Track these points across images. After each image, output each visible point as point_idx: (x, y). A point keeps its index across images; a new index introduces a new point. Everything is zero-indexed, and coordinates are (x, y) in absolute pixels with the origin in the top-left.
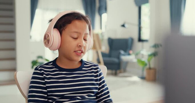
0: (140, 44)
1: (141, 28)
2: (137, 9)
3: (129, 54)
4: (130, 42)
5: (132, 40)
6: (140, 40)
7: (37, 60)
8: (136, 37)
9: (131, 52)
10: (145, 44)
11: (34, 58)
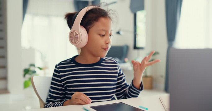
0: (136, 51)
1: (137, 36)
2: (132, 16)
3: (124, 62)
4: (125, 50)
5: (127, 47)
6: (135, 48)
7: (29, 69)
8: (131, 44)
9: (126, 60)
10: (141, 51)
11: (27, 67)
